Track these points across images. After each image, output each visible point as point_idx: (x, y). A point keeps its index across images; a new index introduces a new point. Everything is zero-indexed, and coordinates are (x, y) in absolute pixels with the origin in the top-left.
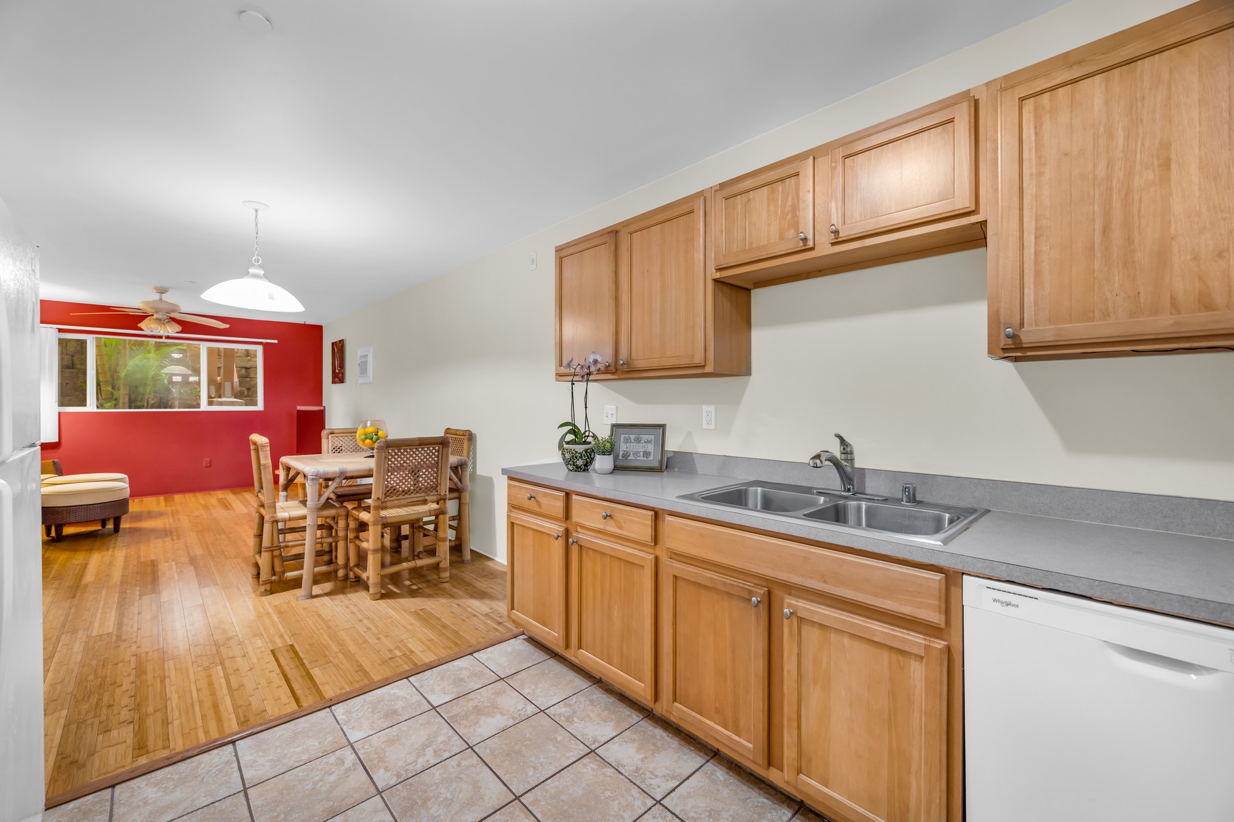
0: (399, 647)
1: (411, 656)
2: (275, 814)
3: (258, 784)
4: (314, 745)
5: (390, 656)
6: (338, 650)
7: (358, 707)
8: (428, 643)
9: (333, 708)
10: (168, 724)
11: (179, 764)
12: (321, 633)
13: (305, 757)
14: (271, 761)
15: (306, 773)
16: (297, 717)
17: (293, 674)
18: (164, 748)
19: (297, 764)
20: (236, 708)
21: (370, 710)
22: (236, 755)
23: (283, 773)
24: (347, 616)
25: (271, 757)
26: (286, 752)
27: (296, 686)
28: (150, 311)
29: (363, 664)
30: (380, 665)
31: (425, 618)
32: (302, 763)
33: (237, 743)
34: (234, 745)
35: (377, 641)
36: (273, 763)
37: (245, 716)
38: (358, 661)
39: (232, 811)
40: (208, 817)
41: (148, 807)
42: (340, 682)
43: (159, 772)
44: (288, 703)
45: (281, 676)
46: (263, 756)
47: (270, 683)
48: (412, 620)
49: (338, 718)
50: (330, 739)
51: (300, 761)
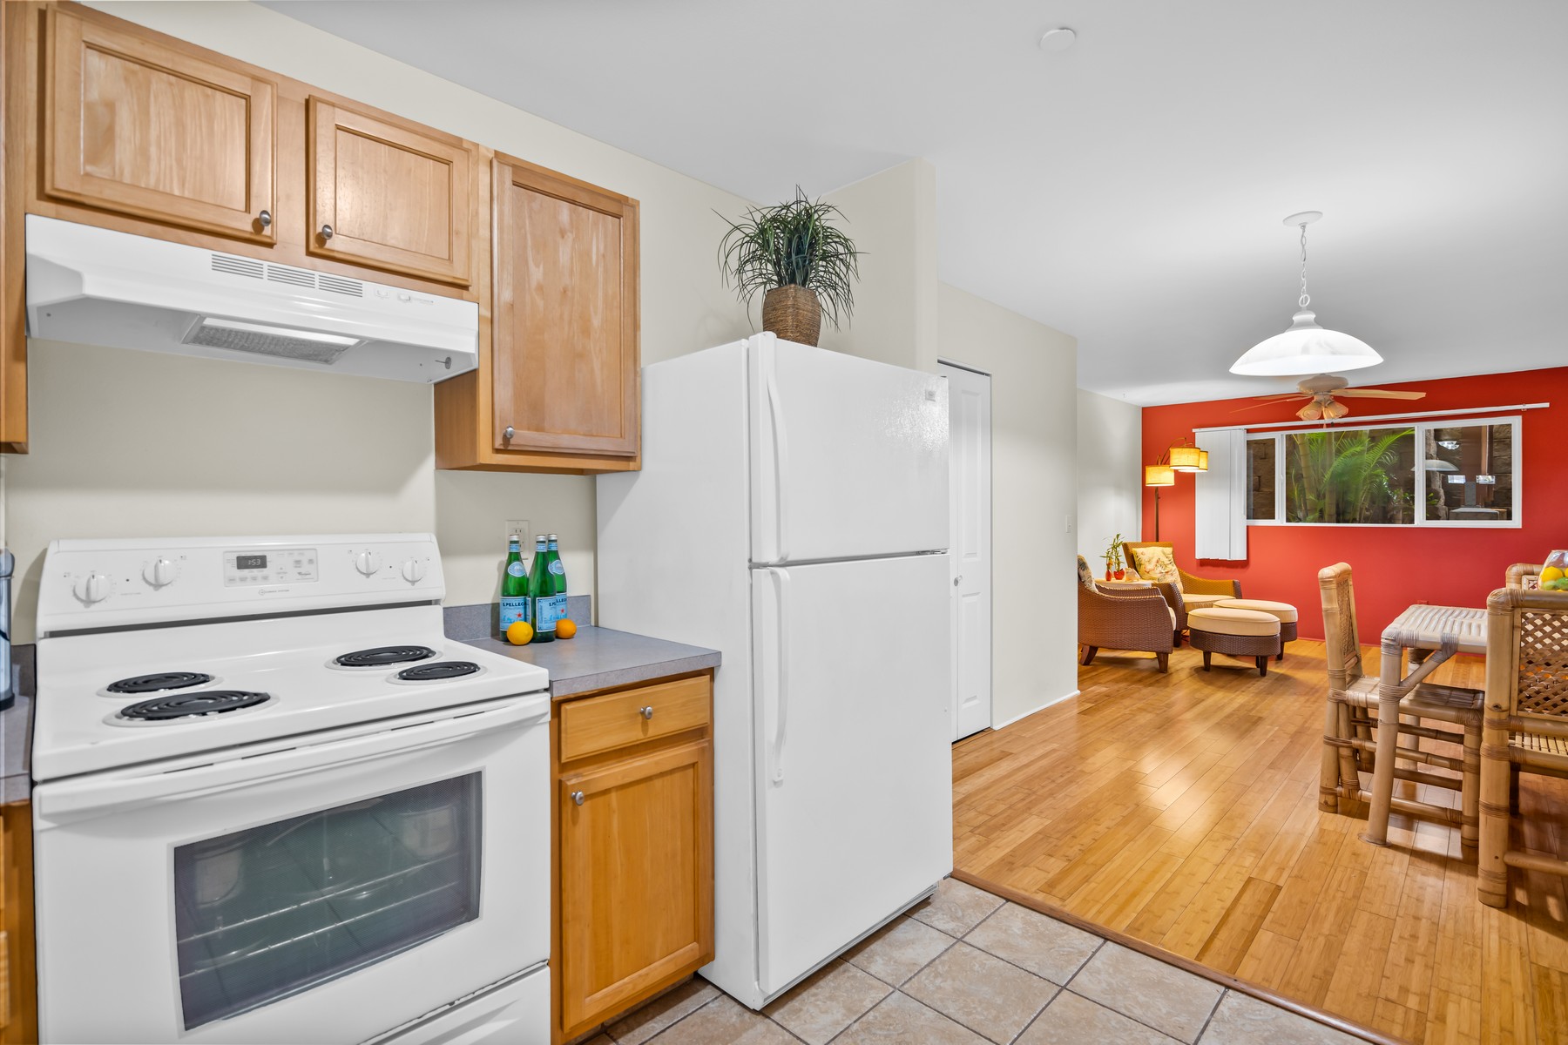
0: (1429, 996)
1: (1428, 1024)
2: (1053, 1032)
3: (1076, 993)
4: (1160, 1010)
5: (1393, 995)
6: (1327, 933)
7: (1259, 1018)
8: (1495, 1029)
9: (1231, 992)
10: (1087, 881)
11: (1055, 921)
12: (1334, 897)
13: (1137, 1012)
14: (1109, 984)
15: (1118, 1027)
16: (1181, 966)
17: (1239, 919)
18: (1063, 899)
19: (1123, 1011)
20: (1147, 909)
21: (1266, 1034)
22: (1094, 953)
23: (1103, 1006)
24: (1404, 897)
25: (1113, 981)
26: (1130, 989)
27: (1223, 934)
28: (1309, 393)
29: (1336, 974)
30: (1359, 995)
31: (1551, 993)
32: (1128, 1014)
33: (1108, 942)
34: (1105, 942)
35: (1402, 962)
36: (1108, 988)
37: (1142, 924)
38: (1334, 966)
39: (1035, 994)
40: (1019, 981)
41: (1004, 935)
42: (1275, 971)
43: (1038, 915)
44: (1192, 946)
45: (1224, 912)
46: (1110, 974)
47: (1204, 910)
48: (1517, 976)
49: (1221, 1007)
50: (1183, 1019)
51: (1131, 1012)
